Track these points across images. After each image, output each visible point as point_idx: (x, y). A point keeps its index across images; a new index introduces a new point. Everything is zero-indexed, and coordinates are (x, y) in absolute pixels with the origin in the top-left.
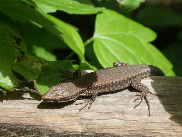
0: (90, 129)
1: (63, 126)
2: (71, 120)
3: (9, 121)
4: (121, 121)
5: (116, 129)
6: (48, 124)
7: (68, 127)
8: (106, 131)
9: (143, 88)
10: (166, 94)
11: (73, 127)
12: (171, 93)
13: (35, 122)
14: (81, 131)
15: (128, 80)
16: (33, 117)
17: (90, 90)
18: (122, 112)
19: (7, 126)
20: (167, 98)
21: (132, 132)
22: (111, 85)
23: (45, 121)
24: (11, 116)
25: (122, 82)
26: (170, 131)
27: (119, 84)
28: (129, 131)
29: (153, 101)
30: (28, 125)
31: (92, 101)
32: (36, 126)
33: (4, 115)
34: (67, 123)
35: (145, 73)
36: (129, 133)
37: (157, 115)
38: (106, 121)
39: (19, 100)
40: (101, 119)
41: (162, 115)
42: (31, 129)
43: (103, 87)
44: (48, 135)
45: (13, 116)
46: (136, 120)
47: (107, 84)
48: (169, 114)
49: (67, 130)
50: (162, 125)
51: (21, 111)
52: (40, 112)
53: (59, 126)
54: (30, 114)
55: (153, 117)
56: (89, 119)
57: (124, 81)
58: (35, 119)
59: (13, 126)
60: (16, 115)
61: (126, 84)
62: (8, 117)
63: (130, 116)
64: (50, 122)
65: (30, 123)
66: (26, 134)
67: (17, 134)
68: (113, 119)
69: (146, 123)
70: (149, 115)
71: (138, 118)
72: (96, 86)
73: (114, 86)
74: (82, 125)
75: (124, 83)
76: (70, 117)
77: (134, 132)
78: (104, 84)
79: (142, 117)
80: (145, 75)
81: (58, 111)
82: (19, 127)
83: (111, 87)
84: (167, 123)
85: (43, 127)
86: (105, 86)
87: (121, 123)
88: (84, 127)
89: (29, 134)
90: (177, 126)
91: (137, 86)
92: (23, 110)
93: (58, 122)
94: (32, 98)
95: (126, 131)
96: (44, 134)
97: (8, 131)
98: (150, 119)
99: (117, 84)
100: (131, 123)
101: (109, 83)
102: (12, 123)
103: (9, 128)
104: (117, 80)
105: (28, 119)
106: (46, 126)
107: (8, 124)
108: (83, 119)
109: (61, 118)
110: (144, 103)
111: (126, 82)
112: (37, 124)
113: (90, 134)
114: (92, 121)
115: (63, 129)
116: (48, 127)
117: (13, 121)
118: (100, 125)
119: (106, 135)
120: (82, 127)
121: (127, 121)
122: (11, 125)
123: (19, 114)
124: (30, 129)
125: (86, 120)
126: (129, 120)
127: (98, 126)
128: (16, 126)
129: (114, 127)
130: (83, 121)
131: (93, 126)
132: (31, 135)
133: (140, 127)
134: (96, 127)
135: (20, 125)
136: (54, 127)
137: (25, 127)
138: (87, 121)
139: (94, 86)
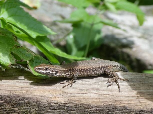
0: (71, 100)
1: (49, 98)
2: (56, 93)
3: (6, 93)
4: (96, 95)
5: (92, 101)
6: (37, 96)
7: (53, 99)
8: (84, 102)
9: (114, 74)
10: (132, 80)
11: (57, 99)
12: (137, 80)
13: (27, 94)
14: (63, 102)
15: (102, 67)
16: (25, 91)
17: (72, 72)
18: (97, 89)
19: (4, 98)
20: (133, 82)
21: (105, 103)
22: (89, 70)
23: (34, 93)
24: (7, 89)
25: (97, 68)
26: (136, 102)
27: (95, 70)
28: (102, 102)
29: (122, 84)
30: (21, 96)
31: (74, 81)
32: (27, 98)
33: (2, 89)
34: (53, 96)
35: (116, 66)
36: (103, 103)
37: (125, 92)
38: (84, 95)
39: (15, 80)
40: (80, 93)
41: (130, 92)
42: (24, 101)
43: (83, 70)
44: (37, 107)
45: (9, 89)
46: (109, 95)
47: (86, 69)
48: (135, 91)
49: (52, 102)
50: (129, 98)
51: (16, 87)
52: (31, 87)
53: (46, 98)
54: (23, 88)
55: (123, 93)
56: (70, 93)
57: (99, 68)
58: (27, 92)
59: (8, 98)
60: (12, 89)
61: (101, 70)
62: (5, 90)
63: (104, 92)
64: (39, 95)
65: (22, 95)
66: (19, 106)
67: (12, 106)
68: (90, 94)
69: (117, 96)
70: (119, 91)
71: (110, 93)
72: (77, 69)
73: (91, 71)
74: (65, 97)
75: (99, 70)
76: (55, 91)
77: (107, 103)
78: (83, 68)
79: (113, 93)
80: (116, 67)
81: (46, 88)
82: (13, 99)
83: (89, 72)
84: (133, 96)
85: (33, 98)
86: (84, 70)
87: (96, 96)
88: (66, 99)
89: (21, 106)
90: (142, 98)
91: (109, 71)
92: (18, 86)
93: (45, 95)
94: (25, 79)
95: (100, 102)
96: (34, 105)
97: (5, 103)
98: (120, 94)
99: (94, 69)
100: (104, 96)
101: (88, 68)
102: (8, 95)
103: (6, 99)
104: (94, 67)
105: (21, 92)
106: (36, 98)
107: (5, 96)
108: (66, 93)
109: (48, 92)
110: (115, 84)
111: (101, 69)
112: (28, 96)
113: (71, 105)
114: (73, 95)
115: (49, 100)
116: (37, 98)
117: (9, 93)
118: (79, 97)
119: (84, 106)
120: (65, 99)
121: (101, 95)
122: (7, 96)
123: (14, 89)
124: (22, 101)
125: (68, 93)
126: (103, 94)
127: (77, 98)
128: (11, 98)
129: (91, 99)
130: (66, 95)
131: (73, 98)
132: (23, 107)
133: (112, 99)
134: (76, 98)
135: (14, 97)
136: (42, 99)
137: (18, 99)
138: (69, 95)
139: (75, 69)
